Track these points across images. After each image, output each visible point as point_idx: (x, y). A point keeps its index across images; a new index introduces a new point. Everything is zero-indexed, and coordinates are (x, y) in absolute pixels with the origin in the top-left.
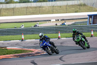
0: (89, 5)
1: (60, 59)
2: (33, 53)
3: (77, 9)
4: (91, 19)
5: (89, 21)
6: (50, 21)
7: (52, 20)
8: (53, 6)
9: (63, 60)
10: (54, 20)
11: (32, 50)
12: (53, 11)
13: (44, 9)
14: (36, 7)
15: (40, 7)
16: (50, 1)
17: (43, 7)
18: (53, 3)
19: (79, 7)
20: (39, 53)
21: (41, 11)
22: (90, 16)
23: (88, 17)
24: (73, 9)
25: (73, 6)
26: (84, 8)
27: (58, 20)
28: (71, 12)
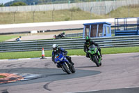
0: (85, 10)
1: (45, 87)
2: (6, 79)
3: (68, 16)
4: (88, 30)
5: (86, 33)
6: (30, 32)
7: (32, 32)
8: (34, 12)
9: (49, 88)
10: (36, 32)
11: (4, 74)
12: (33, 18)
13: (20, 15)
14: (9, 13)
15: (15, 13)
16: (29, 5)
17: (19, 13)
18: (34, 8)
19: (71, 12)
20: (14, 79)
21: (16, 19)
22: (87, 26)
23: (83, 27)
24: (63, 15)
25: (62, 11)
26: (78, 14)
27: (41, 32)
28: (60, 21)
